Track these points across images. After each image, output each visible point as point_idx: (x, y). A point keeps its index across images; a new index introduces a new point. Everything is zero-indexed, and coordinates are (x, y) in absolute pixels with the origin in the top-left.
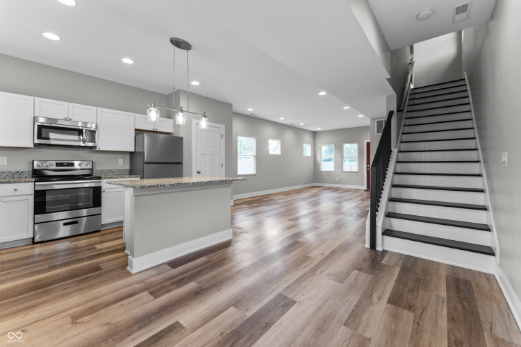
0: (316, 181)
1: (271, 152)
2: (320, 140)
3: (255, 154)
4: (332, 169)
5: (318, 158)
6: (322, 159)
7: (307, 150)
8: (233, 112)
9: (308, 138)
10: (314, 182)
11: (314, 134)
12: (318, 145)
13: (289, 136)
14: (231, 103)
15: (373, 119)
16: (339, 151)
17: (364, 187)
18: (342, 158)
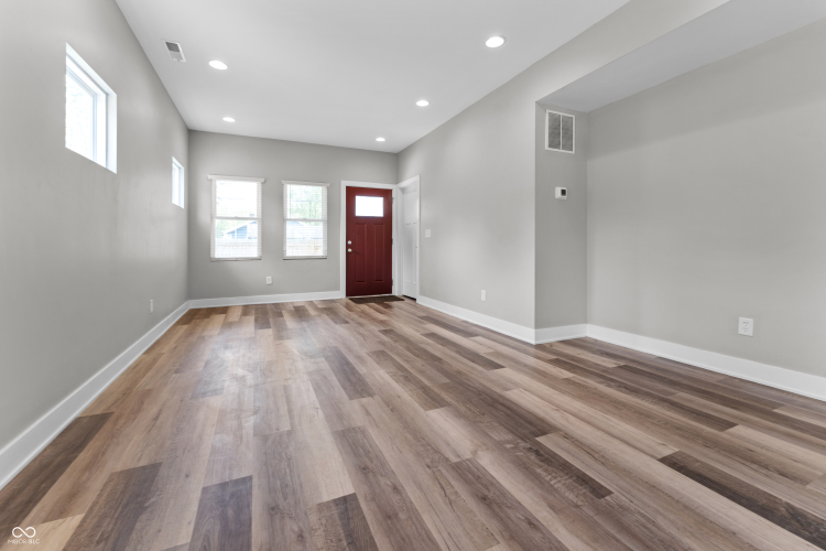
9: (179, 141)
10: (191, 291)
15: (541, 105)
16: (273, 201)
17: (340, 294)
18: (283, 220)
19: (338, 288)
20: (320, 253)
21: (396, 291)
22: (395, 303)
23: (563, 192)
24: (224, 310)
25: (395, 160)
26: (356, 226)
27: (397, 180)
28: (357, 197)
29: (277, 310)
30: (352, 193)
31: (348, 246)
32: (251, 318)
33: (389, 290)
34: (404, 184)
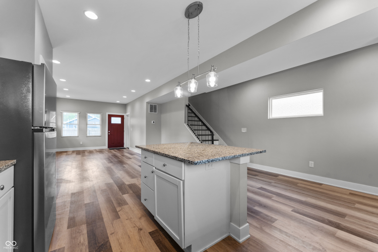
4: (76, 135)
5: (59, 124)
15: (148, 103)
16: (83, 118)
17: (106, 147)
18: (86, 125)
19: (105, 145)
20: (99, 135)
21: (125, 147)
22: (124, 150)
24: (66, 152)
25: (124, 106)
26: (111, 126)
27: (126, 113)
28: (112, 118)
29: (84, 152)
30: (110, 116)
31: (108, 133)
32: (75, 153)
33: (123, 146)
34: (127, 114)
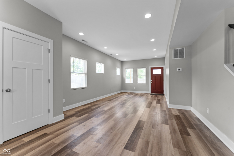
0: (123, 89)
1: (97, 71)
2: (125, 66)
3: (86, 72)
4: (132, 82)
5: (124, 76)
6: (126, 77)
7: (118, 71)
8: (63, 35)
9: (119, 64)
10: (122, 89)
11: (122, 63)
12: (124, 69)
13: (109, 62)
14: (62, 21)
15: (171, 48)
16: (135, 72)
18: (137, 76)
20: (145, 83)
21: (164, 93)
22: (164, 96)
23: (179, 69)
25: (163, 59)
26: (153, 77)
27: (164, 65)
28: (154, 70)
30: (152, 69)
31: (151, 81)
